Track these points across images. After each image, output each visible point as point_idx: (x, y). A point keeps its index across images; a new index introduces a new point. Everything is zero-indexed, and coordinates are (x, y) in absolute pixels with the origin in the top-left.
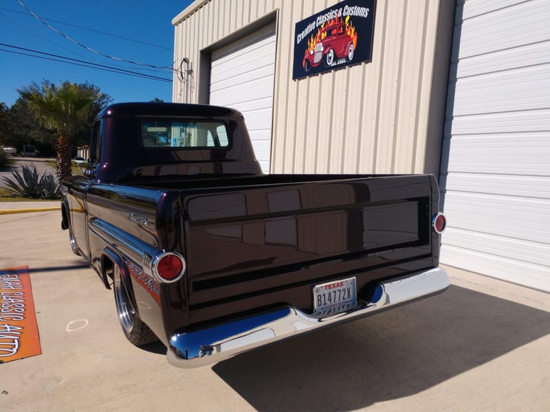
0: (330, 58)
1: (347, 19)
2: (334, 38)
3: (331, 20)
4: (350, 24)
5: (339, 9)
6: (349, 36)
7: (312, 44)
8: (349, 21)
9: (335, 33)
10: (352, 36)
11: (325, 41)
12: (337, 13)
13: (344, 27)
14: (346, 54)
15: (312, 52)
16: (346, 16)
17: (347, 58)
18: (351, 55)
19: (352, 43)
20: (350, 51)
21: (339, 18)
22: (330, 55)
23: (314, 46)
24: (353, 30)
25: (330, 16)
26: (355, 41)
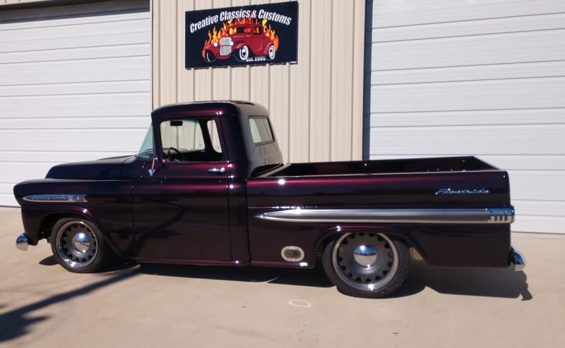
0: (244, 54)
1: (264, 22)
2: (248, 36)
3: (241, 19)
4: (268, 27)
5: (252, 11)
6: (269, 38)
7: (214, 37)
8: (267, 24)
9: (248, 32)
10: (272, 38)
11: (235, 37)
12: (250, 14)
13: (261, 28)
14: (265, 52)
15: (216, 45)
16: (262, 19)
17: (268, 57)
18: (272, 55)
19: (273, 45)
20: (271, 51)
21: (254, 19)
22: (243, 51)
23: (219, 40)
24: (273, 33)
25: (241, 14)
26: (276, 42)
